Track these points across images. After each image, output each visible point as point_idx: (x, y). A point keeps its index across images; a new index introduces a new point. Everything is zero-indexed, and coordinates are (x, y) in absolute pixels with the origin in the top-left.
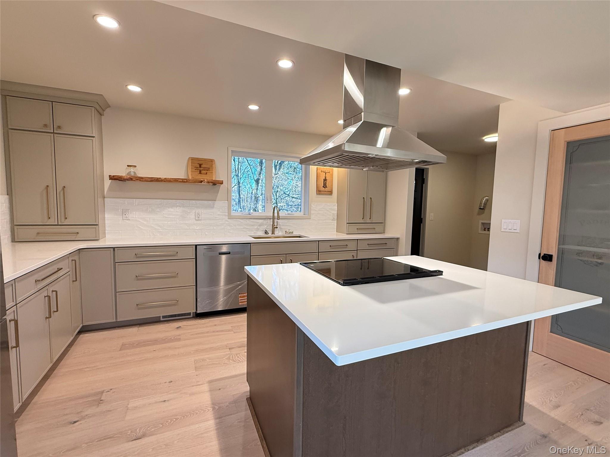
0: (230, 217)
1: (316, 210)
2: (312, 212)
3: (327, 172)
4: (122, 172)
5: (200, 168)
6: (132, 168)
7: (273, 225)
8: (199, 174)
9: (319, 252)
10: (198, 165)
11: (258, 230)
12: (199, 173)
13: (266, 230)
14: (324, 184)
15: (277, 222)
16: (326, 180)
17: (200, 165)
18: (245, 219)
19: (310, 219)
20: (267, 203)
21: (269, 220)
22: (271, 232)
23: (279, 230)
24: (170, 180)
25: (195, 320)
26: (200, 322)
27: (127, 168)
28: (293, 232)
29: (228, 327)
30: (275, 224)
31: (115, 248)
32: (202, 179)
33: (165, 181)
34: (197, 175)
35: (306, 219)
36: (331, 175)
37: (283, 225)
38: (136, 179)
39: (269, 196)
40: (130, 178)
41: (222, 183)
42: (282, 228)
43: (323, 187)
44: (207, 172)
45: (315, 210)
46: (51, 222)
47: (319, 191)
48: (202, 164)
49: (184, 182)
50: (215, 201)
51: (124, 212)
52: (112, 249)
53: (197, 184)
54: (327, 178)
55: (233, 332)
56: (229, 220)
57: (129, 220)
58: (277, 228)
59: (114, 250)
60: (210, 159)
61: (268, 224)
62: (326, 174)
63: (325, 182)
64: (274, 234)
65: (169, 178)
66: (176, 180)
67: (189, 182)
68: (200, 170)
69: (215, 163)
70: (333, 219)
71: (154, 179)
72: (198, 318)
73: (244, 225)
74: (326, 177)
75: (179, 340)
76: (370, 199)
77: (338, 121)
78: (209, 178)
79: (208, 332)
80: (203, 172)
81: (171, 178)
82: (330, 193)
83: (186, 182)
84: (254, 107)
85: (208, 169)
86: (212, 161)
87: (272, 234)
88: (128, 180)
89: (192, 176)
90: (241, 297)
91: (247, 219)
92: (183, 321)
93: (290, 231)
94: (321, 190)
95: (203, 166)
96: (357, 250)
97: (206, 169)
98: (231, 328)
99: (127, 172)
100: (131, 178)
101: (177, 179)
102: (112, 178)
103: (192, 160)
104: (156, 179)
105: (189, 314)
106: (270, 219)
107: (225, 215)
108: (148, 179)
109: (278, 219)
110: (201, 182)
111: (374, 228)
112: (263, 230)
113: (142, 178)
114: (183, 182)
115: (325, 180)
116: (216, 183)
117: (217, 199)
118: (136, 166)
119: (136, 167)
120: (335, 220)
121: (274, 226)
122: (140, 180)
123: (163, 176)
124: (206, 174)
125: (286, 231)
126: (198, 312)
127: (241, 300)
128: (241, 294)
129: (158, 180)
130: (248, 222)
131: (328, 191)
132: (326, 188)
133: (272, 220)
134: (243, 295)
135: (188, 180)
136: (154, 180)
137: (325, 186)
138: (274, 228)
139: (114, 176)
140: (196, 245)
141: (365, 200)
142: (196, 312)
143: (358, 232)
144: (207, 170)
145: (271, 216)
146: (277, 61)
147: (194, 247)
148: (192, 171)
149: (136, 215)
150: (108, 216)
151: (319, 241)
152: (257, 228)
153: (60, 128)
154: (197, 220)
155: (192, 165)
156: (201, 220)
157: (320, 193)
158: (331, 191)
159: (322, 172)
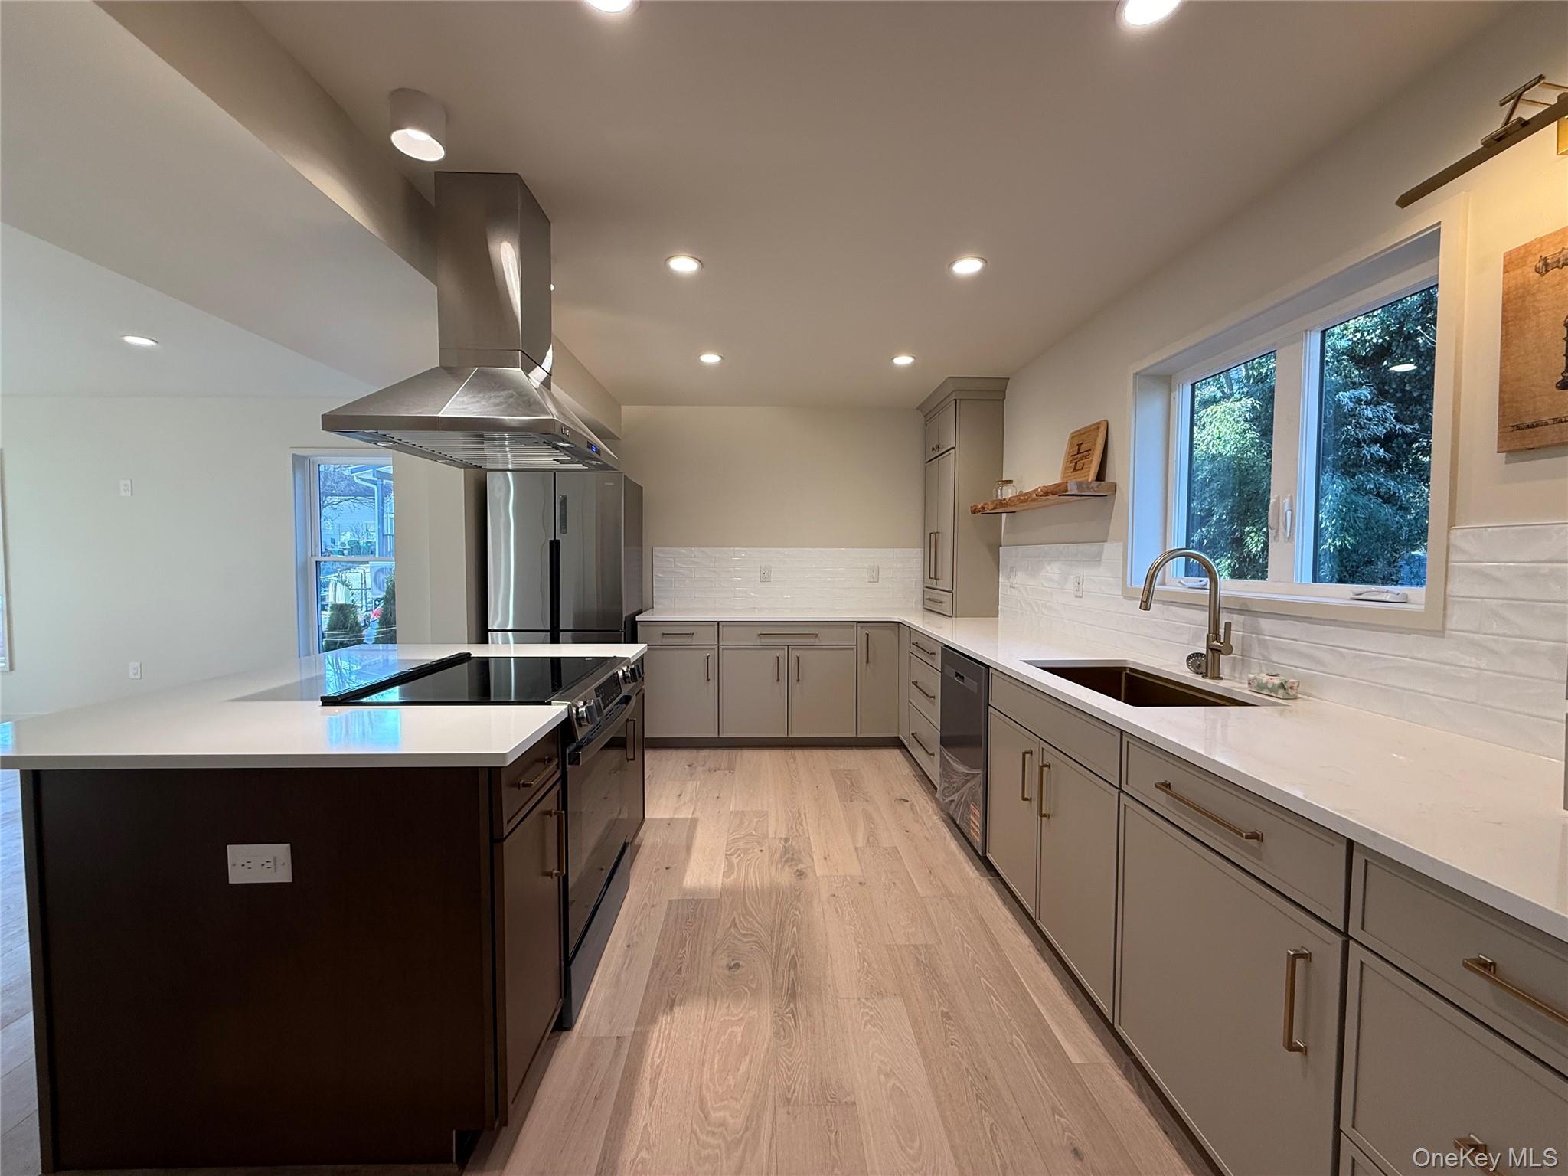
0: (1127, 594)
2: (1457, 585)
5: (1077, 455)
6: (1005, 487)
7: (1212, 635)
8: (1073, 474)
10: (1078, 448)
12: (1073, 469)
15: (1226, 624)
19: (1442, 634)
20: (1275, 538)
34: (1069, 476)
43: (1563, 385)
44: (1084, 464)
46: (934, 583)
47: (1524, 427)
48: (1082, 443)
50: (1106, 541)
58: (1222, 651)
60: (1093, 425)
68: (1076, 461)
69: (1103, 432)
78: (1084, 479)
80: (1080, 464)
85: (1088, 453)
86: (1098, 427)
94: (1545, 418)
95: (1083, 448)
97: (1085, 454)
103: (1072, 438)
117: (1110, 537)
121: (1216, 640)
124: (1083, 467)
138: (1217, 649)
144: (1086, 457)
148: (1066, 469)
149: (1020, 578)
150: (1001, 579)
151: (1126, 736)
152: (1186, 642)
153: (938, 447)
154: (1076, 597)
155: (1069, 453)
156: (1081, 597)
157: (1533, 439)
159: (1545, 267)
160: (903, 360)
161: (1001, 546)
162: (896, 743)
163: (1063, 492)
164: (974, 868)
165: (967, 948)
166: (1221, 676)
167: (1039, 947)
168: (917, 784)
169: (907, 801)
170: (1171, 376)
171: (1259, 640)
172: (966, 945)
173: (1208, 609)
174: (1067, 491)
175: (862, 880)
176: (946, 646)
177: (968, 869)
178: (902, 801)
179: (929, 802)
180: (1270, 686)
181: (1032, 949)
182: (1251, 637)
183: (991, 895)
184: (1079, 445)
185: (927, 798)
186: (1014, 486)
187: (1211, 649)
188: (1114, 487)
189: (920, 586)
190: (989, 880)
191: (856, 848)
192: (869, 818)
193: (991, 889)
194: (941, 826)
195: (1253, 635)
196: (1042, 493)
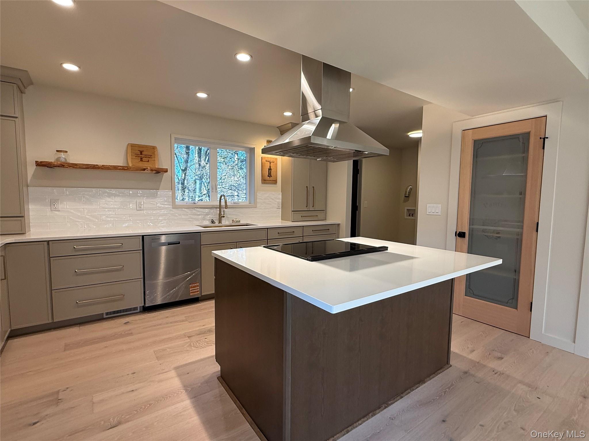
0: (175, 207)
1: (262, 199)
2: (258, 201)
3: (271, 161)
4: (50, 158)
5: (141, 155)
6: (63, 154)
7: (220, 214)
8: (141, 162)
9: (267, 239)
10: (139, 152)
11: (204, 219)
12: (140, 160)
13: (212, 219)
15: (224, 211)
16: (270, 170)
17: (141, 152)
18: (191, 208)
19: (256, 207)
20: (212, 192)
21: (215, 209)
22: (217, 221)
23: (226, 219)
24: (108, 168)
25: (144, 314)
26: (150, 315)
27: (56, 153)
28: (240, 221)
29: (182, 317)
31: (50, 242)
32: (144, 167)
33: (102, 169)
35: (252, 208)
36: (275, 164)
37: (230, 214)
38: (68, 166)
39: (214, 185)
40: (61, 164)
41: (166, 171)
42: (229, 217)
43: (268, 176)
44: (148, 160)
47: (264, 180)
48: (143, 151)
49: (125, 170)
50: (158, 189)
51: (53, 202)
52: (46, 242)
53: (139, 171)
54: (271, 168)
55: (188, 322)
56: (174, 210)
57: (60, 211)
58: (224, 217)
59: (48, 244)
60: (152, 146)
61: (215, 214)
62: (270, 163)
63: (270, 172)
64: (221, 223)
65: (107, 165)
66: (115, 168)
67: (130, 170)
68: (142, 157)
69: (157, 150)
70: (278, 208)
71: (91, 165)
72: (146, 311)
73: (190, 214)
74: (270, 167)
75: (131, 334)
76: (313, 189)
77: (283, 113)
78: (152, 166)
79: (160, 324)
80: (144, 159)
81: (109, 165)
82: (275, 182)
83: (127, 170)
84: (202, 95)
85: (150, 156)
86: (154, 148)
87: (219, 223)
88: (59, 167)
89: (132, 163)
90: (192, 287)
91: (192, 208)
92: (130, 316)
93: (237, 220)
94: (267, 179)
95: (144, 153)
96: (303, 236)
97: (148, 156)
98: (185, 318)
99: (56, 158)
100: (63, 164)
101: (117, 167)
102: (39, 164)
103: (131, 146)
104: (93, 166)
105: (136, 309)
106: (217, 208)
107: (169, 205)
108: (83, 166)
109: (226, 208)
110: (144, 170)
111: (317, 216)
112: (209, 220)
113: (76, 165)
114: (123, 169)
115: (270, 169)
116: (159, 171)
117: (160, 188)
118: (67, 151)
119: (67, 153)
120: (280, 208)
122: (74, 167)
123: (100, 163)
124: (148, 161)
125: (233, 220)
126: (147, 305)
127: (191, 290)
128: (192, 284)
129: (94, 167)
130: (194, 211)
131: (273, 180)
132: (271, 177)
133: (218, 209)
134: (194, 285)
135: (129, 168)
136: (90, 167)
137: (270, 175)
139: (41, 162)
140: (143, 236)
141: (309, 189)
142: (144, 306)
143: (302, 219)
144: (149, 158)
145: (217, 205)
146: (236, 54)
147: (141, 237)
148: (132, 158)
149: (66, 205)
150: (31, 207)
155: (131, 152)
156: (143, 210)
157: (265, 182)
158: (275, 180)
159: (266, 161)
161: (29, 186)
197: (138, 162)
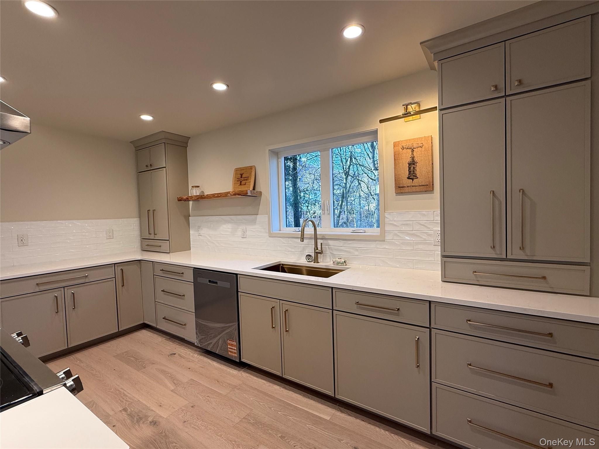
0: (271, 235)
1: (396, 225)
2: (387, 228)
3: (415, 146)
5: (241, 179)
8: (240, 186)
9: (333, 310)
10: (240, 175)
12: (239, 184)
13: (309, 255)
14: (410, 172)
15: (321, 244)
16: (414, 164)
19: (384, 241)
20: (324, 214)
23: (331, 257)
27: (192, 189)
28: (345, 262)
30: (319, 247)
33: (207, 198)
34: (238, 187)
35: (376, 241)
36: (425, 150)
42: (335, 253)
43: (409, 178)
45: (391, 224)
46: (152, 237)
47: (400, 187)
48: (243, 174)
50: (258, 215)
52: (152, 263)
54: (416, 159)
56: (270, 239)
57: (201, 236)
58: (321, 253)
60: (250, 166)
62: (413, 151)
63: (412, 168)
64: (318, 262)
68: (241, 181)
69: (254, 170)
73: (286, 246)
74: (413, 158)
80: (243, 182)
82: (428, 188)
85: (247, 178)
86: (251, 168)
87: (315, 262)
91: (289, 238)
94: (405, 186)
95: (244, 176)
97: (246, 178)
101: (214, 195)
103: (236, 171)
107: (266, 233)
111: (544, 278)
115: (412, 163)
117: (259, 213)
118: (199, 186)
119: (199, 187)
121: (317, 249)
124: (245, 184)
127: (230, 348)
128: (230, 340)
130: (290, 242)
131: (421, 186)
132: (415, 180)
134: (232, 343)
136: (199, 197)
137: (412, 175)
138: (318, 253)
144: (246, 180)
147: (193, 270)
148: (235, 184)
149: (204, 231)
150: (191, 232)
151: (334, 289)
152: (300, 251)
153: (151, 165)
154: (242, 238)
155: (235, 177)
156: (246, 238)
157: (403, 190)
158: (427, 184)
159: (403, 148)
160: (146, 118)
161: (190, 216)
162: (145, 326)
163: (245, 194)
164: (233, 370)
165: (263, 404)
166: (319, 262)
167: (283, 387)
168: (171, 343)
169: (175, 354)
170: (278, 153)
171: (329, 248)
172: (261, 403)
173: (314, 239)
174: (247, 194)
175: (192, 405)
176: (194, 268)
177: (231, 371)
178: (173, 355)
179: (186, 349)
180: (341, 262)
181: (282, 389)
182: (326, 247)
183: (250, 377)
184: (242, 175)
185: (183, 348)
186: (200, 189)
187: (316, 253)
188: (261, 193)
189: (139, 239)
190: (243, 371)
191: (172, 391)
192: (163, 372)
193: (248, 375)
194: (202, 358)
195: (327, 246)
196: (232, 194)
197: (238, 186)
